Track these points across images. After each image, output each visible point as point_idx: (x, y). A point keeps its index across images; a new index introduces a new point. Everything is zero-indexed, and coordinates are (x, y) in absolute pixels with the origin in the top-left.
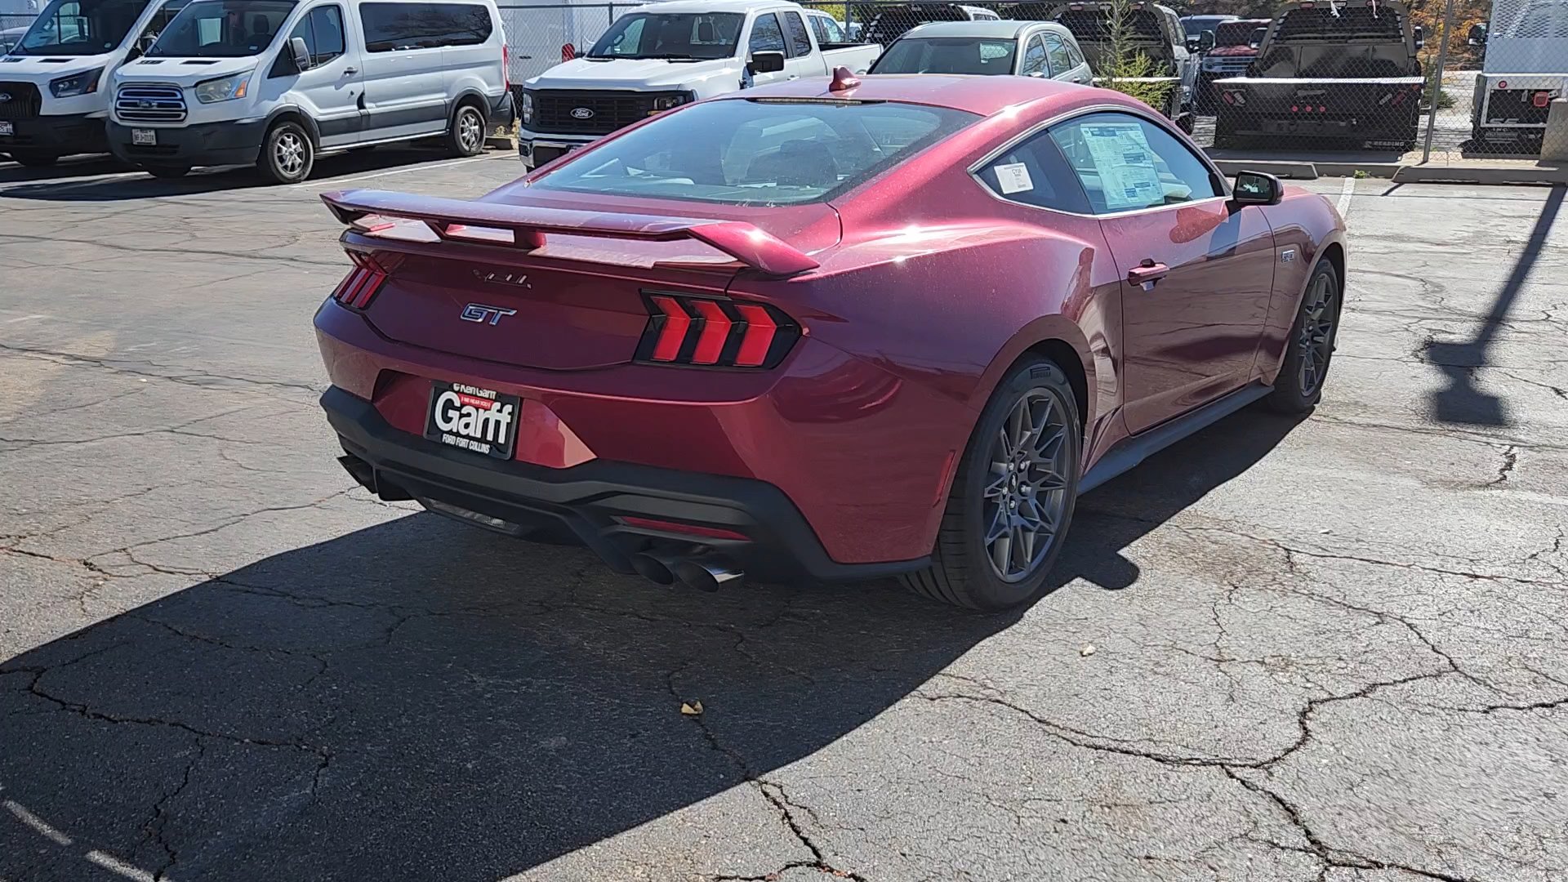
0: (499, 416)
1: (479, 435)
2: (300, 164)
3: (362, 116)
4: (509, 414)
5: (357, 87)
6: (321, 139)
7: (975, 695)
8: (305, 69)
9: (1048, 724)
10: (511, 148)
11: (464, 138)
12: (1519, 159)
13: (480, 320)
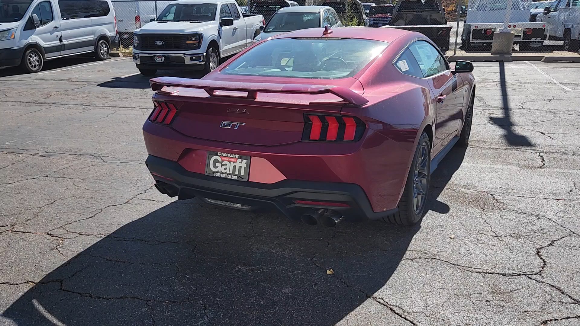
0: (241, 165)
1: (231, 172)
2: (38, 65)
3: (62, 45)
4: (245, 163)
5: (59, 34)
6: (46, 54)
7: (425, 257)
8: (38, 27)
9: (458, 265)
10: (119, 56)
11: (101, 53)
12: (485, 53)
13: (230, 128)
